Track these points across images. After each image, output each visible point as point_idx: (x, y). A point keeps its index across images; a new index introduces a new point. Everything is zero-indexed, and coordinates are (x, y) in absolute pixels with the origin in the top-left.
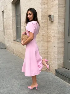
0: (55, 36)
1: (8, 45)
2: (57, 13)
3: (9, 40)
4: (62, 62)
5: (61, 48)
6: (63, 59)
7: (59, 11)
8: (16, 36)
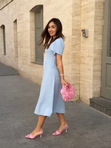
0: (89, 56)
1: (22, 69)
2: (93, 27)
3: (25, 62)
4: (99, 89)
5: (98, 71)
6: (100, 86)
7: (96, 25)
8: (34, 56)
